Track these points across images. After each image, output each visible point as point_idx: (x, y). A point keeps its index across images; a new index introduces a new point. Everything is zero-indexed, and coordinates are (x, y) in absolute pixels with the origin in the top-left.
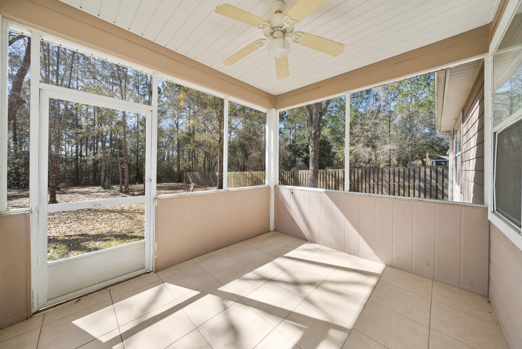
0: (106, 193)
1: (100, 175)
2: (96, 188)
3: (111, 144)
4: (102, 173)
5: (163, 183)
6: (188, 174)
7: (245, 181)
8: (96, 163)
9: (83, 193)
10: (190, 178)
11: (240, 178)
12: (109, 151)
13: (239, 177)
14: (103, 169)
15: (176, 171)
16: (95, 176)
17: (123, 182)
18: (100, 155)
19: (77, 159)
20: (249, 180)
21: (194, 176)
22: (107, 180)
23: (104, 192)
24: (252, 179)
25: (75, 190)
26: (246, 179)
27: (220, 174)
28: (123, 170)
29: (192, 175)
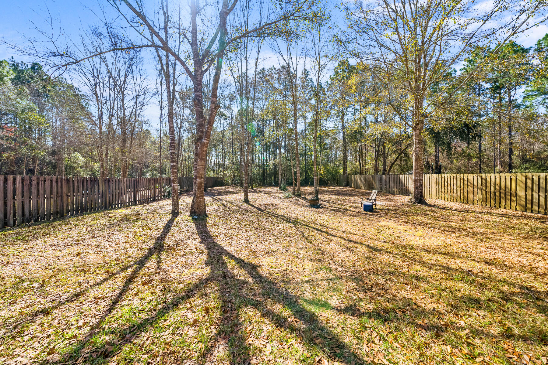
0: (282, 195)
1: (278, 178)
2: (276, 188)
3: (285, 150)
4: (280, 176)
5: (330, 186)
6: (358, 177)
7: (466, 191)
8: (275, 166)
9: (266, 193)
10: (360, 182)
11: (452, 184)
12: (284, 155)
13: (449, 182)
14: (280, 171)
15: (342, 174)
16: (275, 178)
17: (296, 185)
18: (278, 161)
19: (264, 164)
20: (475, 190)
21: (365, 180)
22: (283, 182)
23: (281, 193)
24: (484, 188)
25: (262, 189)
26: (466, 186)
27: (416, 178)
28: (295, 173)
29: (362, 179)
